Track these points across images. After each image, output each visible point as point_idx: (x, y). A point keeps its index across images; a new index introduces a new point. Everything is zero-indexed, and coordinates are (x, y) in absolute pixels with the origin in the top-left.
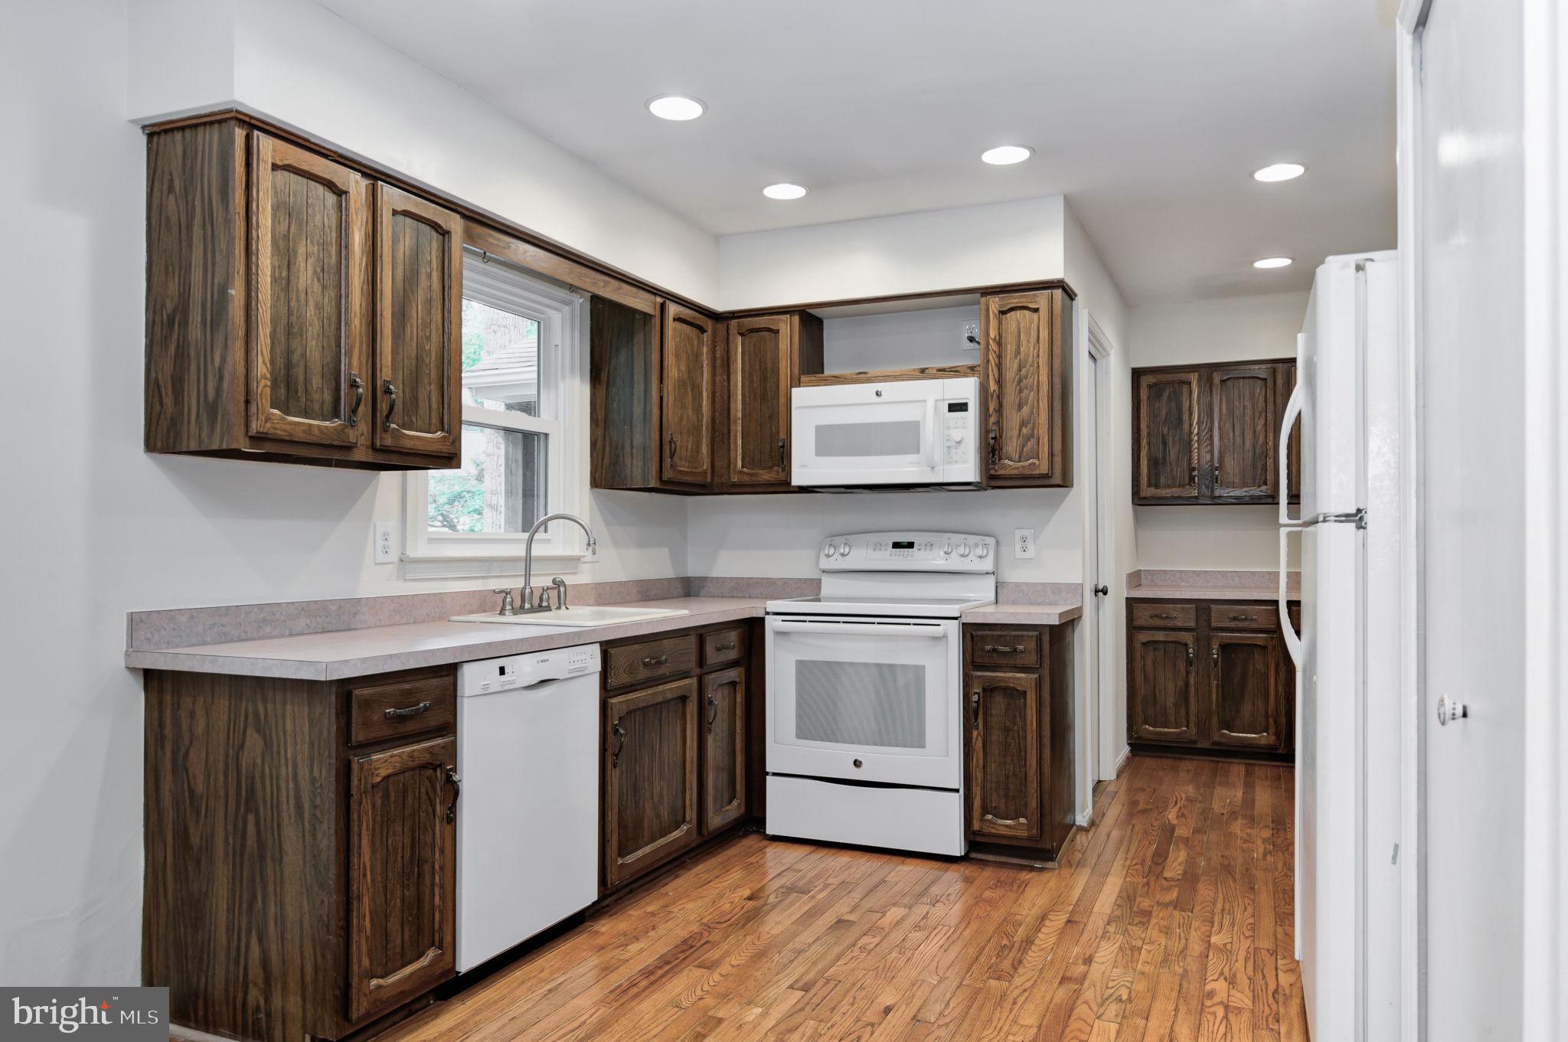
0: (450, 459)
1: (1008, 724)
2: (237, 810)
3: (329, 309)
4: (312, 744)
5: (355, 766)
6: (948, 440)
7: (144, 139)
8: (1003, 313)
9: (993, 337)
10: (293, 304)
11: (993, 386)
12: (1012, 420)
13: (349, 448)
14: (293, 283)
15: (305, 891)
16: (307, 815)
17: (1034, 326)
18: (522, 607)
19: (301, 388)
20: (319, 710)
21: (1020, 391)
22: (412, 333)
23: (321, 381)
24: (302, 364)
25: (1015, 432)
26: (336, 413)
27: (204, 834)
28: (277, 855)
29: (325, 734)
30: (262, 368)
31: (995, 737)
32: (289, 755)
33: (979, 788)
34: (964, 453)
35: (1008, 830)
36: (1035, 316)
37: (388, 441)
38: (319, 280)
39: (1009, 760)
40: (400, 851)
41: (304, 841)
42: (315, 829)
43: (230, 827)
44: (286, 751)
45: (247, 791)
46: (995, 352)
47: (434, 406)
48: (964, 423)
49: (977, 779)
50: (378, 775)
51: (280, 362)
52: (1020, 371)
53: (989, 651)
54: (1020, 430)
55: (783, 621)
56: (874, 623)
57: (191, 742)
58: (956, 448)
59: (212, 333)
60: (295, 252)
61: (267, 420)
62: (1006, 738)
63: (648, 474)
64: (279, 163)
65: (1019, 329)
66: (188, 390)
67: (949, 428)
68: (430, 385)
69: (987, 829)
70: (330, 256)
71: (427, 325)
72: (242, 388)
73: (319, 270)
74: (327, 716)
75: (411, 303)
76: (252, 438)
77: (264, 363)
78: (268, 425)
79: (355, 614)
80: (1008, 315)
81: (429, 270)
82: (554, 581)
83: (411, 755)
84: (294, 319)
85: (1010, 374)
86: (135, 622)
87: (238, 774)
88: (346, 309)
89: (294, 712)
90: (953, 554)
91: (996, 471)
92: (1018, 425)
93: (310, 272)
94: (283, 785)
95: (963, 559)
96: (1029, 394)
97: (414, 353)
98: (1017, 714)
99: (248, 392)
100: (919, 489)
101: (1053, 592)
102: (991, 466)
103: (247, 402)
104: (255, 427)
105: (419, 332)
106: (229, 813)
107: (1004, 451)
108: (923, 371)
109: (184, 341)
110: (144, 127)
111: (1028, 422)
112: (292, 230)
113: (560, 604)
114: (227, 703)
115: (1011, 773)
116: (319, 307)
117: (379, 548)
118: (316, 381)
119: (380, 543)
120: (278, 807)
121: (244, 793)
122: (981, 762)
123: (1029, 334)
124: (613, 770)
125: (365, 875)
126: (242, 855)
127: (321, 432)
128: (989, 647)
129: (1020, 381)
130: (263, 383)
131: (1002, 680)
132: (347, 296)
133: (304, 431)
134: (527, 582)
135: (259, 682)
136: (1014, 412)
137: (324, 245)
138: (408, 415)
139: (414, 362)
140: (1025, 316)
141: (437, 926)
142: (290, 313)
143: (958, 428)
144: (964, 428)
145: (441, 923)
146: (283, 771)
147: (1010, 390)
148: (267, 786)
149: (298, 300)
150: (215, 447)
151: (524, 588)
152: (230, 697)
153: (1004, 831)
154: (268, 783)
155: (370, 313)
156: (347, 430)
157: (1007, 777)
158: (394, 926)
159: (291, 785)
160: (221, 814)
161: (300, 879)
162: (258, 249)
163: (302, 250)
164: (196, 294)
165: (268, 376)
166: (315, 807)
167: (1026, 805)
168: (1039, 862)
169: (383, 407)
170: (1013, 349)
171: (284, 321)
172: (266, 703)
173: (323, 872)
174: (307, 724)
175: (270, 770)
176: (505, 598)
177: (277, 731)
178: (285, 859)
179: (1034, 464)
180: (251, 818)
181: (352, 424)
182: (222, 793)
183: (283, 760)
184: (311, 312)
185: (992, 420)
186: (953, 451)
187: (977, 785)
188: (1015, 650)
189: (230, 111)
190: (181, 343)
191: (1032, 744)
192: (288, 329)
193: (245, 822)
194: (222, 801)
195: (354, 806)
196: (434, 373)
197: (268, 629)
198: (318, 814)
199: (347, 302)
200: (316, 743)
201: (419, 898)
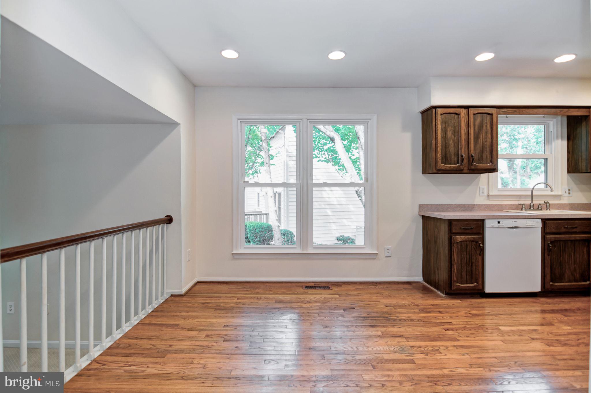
0: (494, 170)
2: (434, 243)
3: (456, 140)
4: (444, 232)
5: (452, 237)
7: (421, 114)
10: (447, 141)
13: (462, 170)
14: (447, 137)
18: (538, 209)
19: (449, 159)
20: (444, 225)
22: (481, 141)
23: (454, 156)
24: (449, 154)
26: (458, 163)
27: (430, 248)
28: (440, 253)
29: (446, 230)
30: (439, 156)
32: (441, 234)
37: (473, 167)
38: (453, 135)
40: (466, 258)
42: (445, 249)
47: (488, 157)
50: (458, 240)
51: (444, 154)
57: (428, 230)
59: (430, 150)
60: (447, 131)
61: (440, 166)
63: (588, 168)
64: (442, 113)
66: (427, 162)
68: (487, 152)
70: (456, 129)
71: (486, 138)
72: (435, 161)
73: (453, 133)
74: (446, 226)
75: (480, 134)
76: (437, 170)
77: (439, 155)
78: (440, 167)
79: (473, 208)
81: (486, 125)
82: (545, 202)
83: (468, 238)
84: (447, 144)
86: (420, 206)
87: (434, 236)
88: (460, 139)
93: (451, 134)
94: (441, 240)
97: (481, 146)
99: (436, 161)
103: (436, 163)
104: (437, 168)
105: (483, 140)
110: (421, 112)
112: (446, 126)
113: (547, 209)
116: (453, 141)
117: (481, 192)
118: (453, 157)
119: (481, 191)
120: (440, 244)
121: (435, 240)
124: (548, 257)
125: (455, 260)
126: (435, 252)
127: (454, 167)
130: (439, 159)
132: (460, 137)
133: (449, 168)
134: (532, 201)
137: (454, 127)
138: (479, 161)
139: (481, 148)
141: (477, 278)
142: (446, 143)
145: (478, 278)
146: (441, 237)
148: (438, 239)
149: (448, 140)
150: (431, 173)
151: (531, 204)
152: (433, 222)
155: (468, 139)
156: (461, 166)
158: (464, 274)
160: (432, 244)
162: (437, 132)
163: (449, 130)
165: (440, 157)
166: (445, 245)
169: (471, 160)
171: (444, 146)
172: (438, 223)
173: (446, 258)
174: (444, 228)
175: (439, 236)
176: (523, 206)
177: (440, 229)
180: (436, 246)
181: (462, 165)
182: (432, 240)
184: (451, 142)
189: (431, 107)
190: (426, 153)
192: (445, 147)
194: (432, 242)
195: (452, 246)
196: (488, 150)
197: (449, 210)
199: (460, 138)
201: (472, 271)
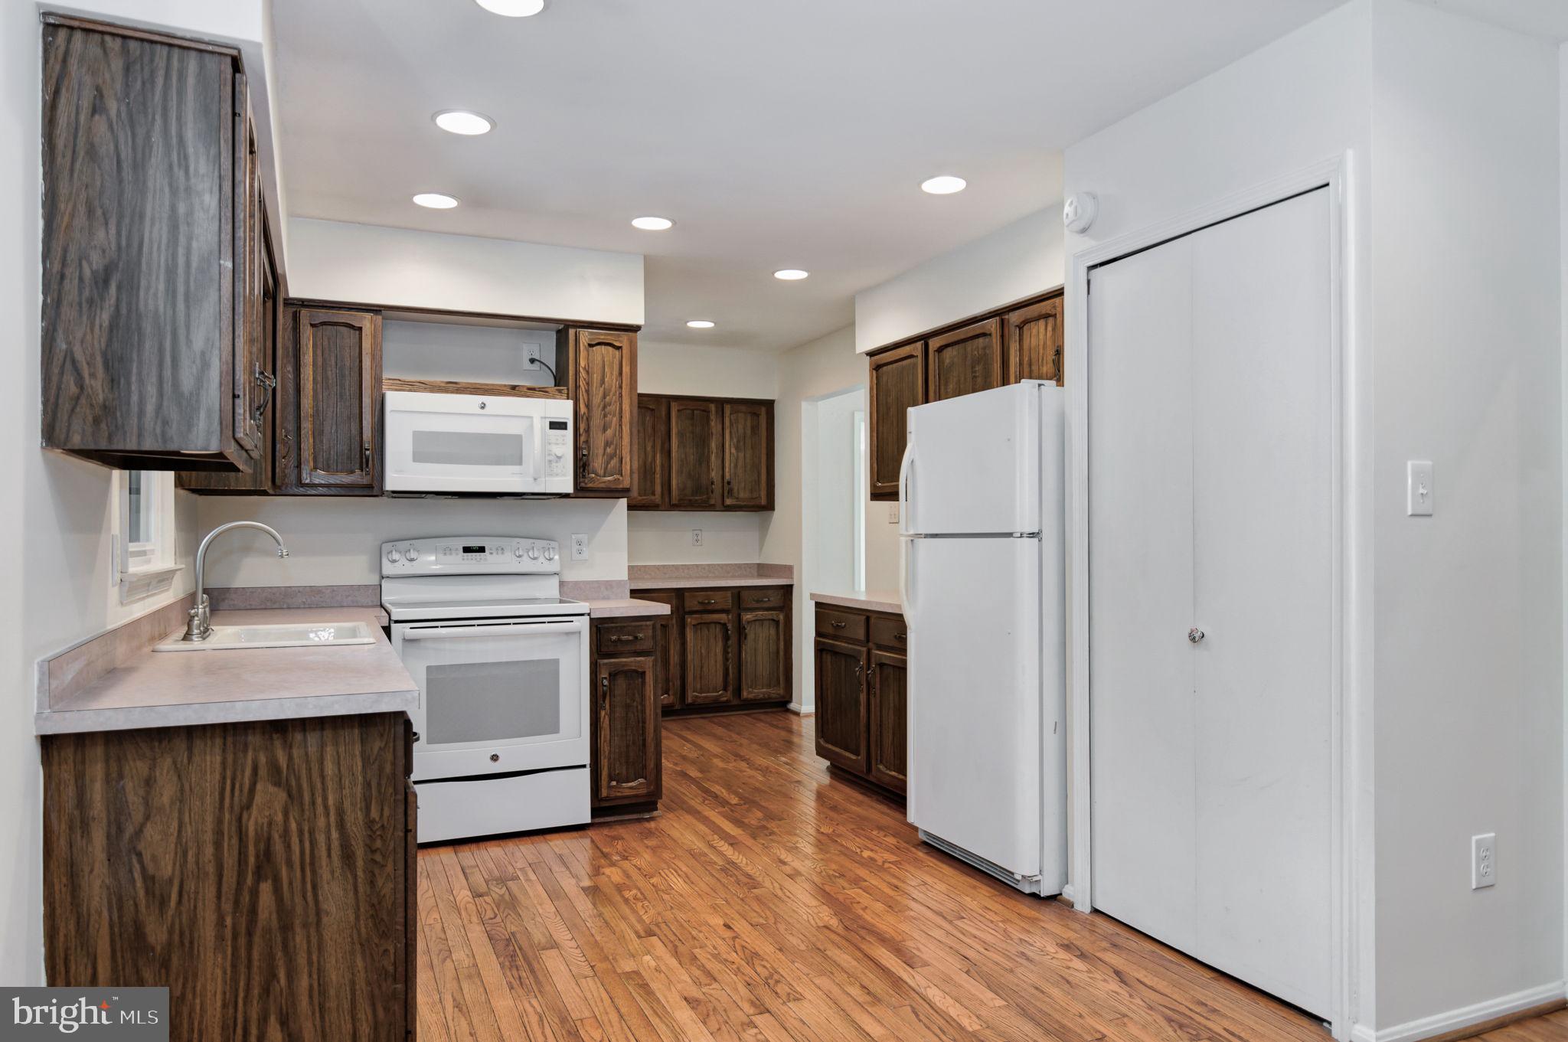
1: (628, 701)
2: (240, 883)
4: (367, 785)
6: (549, 455)
8: (591, 346)
9: (583, 366)
11: (583, 409)
12: (598, 440)
15: (358, 947)
16: (360, 863)
17: (616, 361)
20: (377, 745)
21: (605, 416)
25: (601, 451)
27: (177, 927)
28: (312, 919)
29: (388, 768)
31: (618, 714)
32: (331, 802)
33: (606, 760)
34: (564, 467)
35: (631, 791)
36: (617, 353)
39: (629, 732)
41: (356, 891)
42: (374, 875)
43: (227, 906)
44: (325, 799)
45: (257, 856)
46: (585, 379)
48: (563, 440)
49: (605, 752)
52: (605, 398)
53: (615, 641)
54: (605, 450)
55: (411, 628)
56: (510, 624)
57: (147, 817)
58: (557, 462)
59: (188, 307)
62: (627, 714)
63: (261, 474)
65: (604, 361)
66: (139, 374)
67: (550, 444)
69: (613, 794)
74: (391, 750)
80: (594, 348)
85: (596, 400)
86: (50, 673)
87: (240, 840)
89: (338, 753)
90: (525, 557)
91: (586, 484)
92: (603, 444)
94: (321, 839)
95: (534, 562)
96: (612, 418)
98: (636, 691)
99: (234, 385)
100: (506, 498)
101: (607, 588)
102: (581, 480)
103: (234, 397)
106: (225, 888)
107: (591, 466)
108: (514, 388)
109: (129, 311)
110: (37, 13)
111: (612, 443)
114: (218, 759)
115: (631, 742)
120: (312, 864)
121: (252, 860)
122: (608, 737)
123: (612, 368)
126: (250, 934)
128: (614, 638)
129: (604, 407)
131: (626, 664)
135: (279, 728)
136: (600, 433)
140: (608, 352)
143: (558, 444)
144: (563, 444)
146: (321, 822)
147: (597, 414)
148: (293, 845)
152: (224, 751)
153: (628, 793)
154: (295, 840)
157: (628, 746)
159: (335, 835)
160: (210, 892)
161: (351, 936)
162: (245, 218)
164: (155, 255)
166: (373, 852)
167: (645, 767)
168: (646, 814)
170: (599, 378)
172: (291, 747)
173: (386, 920)
174: (360, 764)
175: (299, 824)
177: (310, 777)
178: (325, 920)
179: (619, 479)
180: (266, 888)
182: (211, 869)
183: (320, 809)
185: (583, 439)
186: (554, 464)
187: (605, 758)
188: (636, 638)
190: (124, 311)
191: (650, 715)
193: (255, 893)
194: (212, 878)
198: (378, 857)
200: (374, 784)
